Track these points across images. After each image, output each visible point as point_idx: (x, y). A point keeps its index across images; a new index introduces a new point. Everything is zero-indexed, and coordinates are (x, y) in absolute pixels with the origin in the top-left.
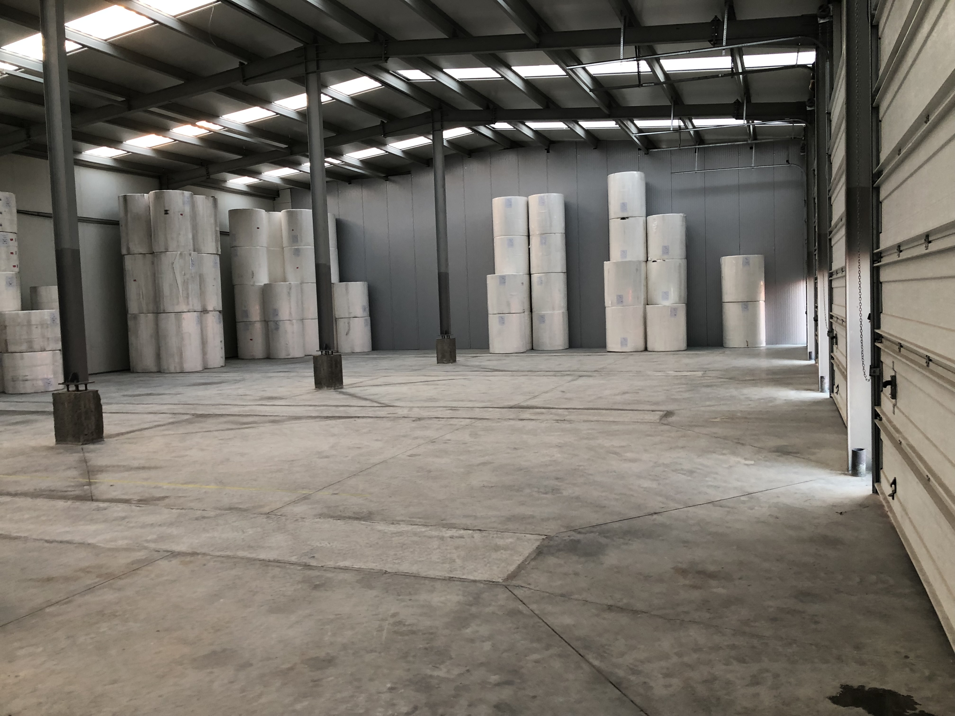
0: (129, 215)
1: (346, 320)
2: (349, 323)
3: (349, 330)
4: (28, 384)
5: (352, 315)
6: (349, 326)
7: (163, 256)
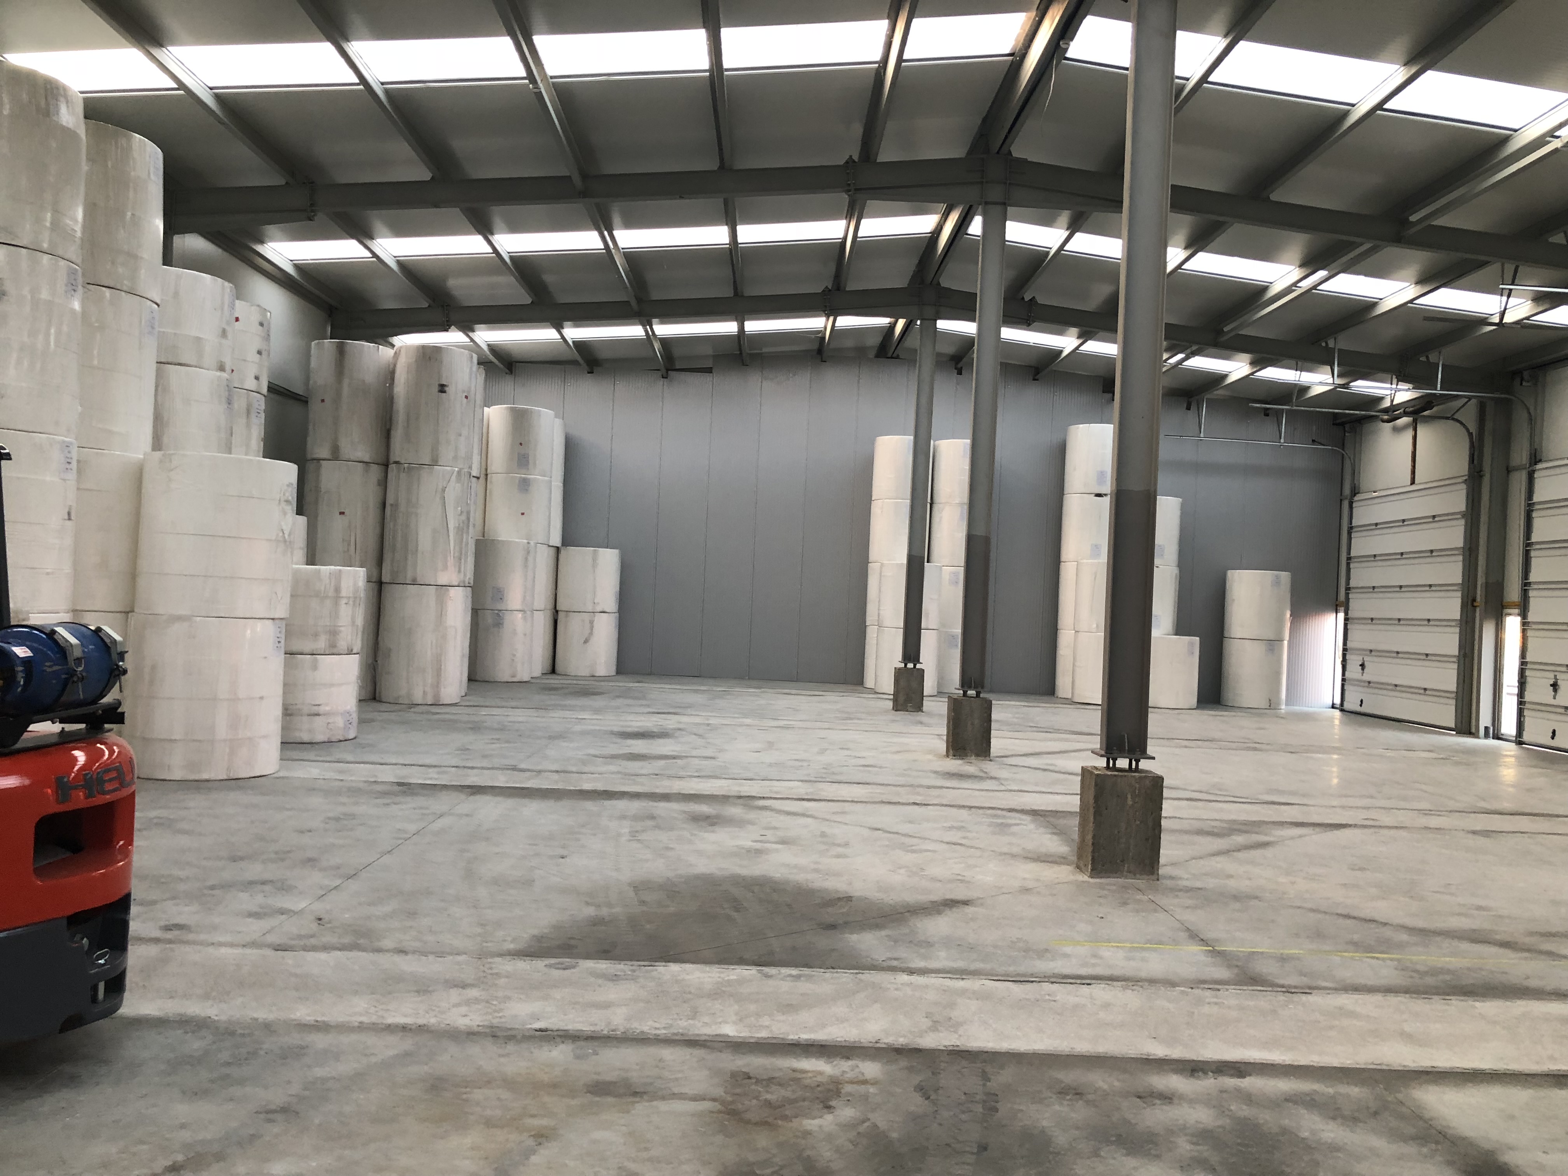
0: (346, 382)
1: (586, 617)
2: (592, 622)
3: (591, 634)
4: (319, 722)
5: (599, 609)
6: (592, 628)
7: (424, 473)
